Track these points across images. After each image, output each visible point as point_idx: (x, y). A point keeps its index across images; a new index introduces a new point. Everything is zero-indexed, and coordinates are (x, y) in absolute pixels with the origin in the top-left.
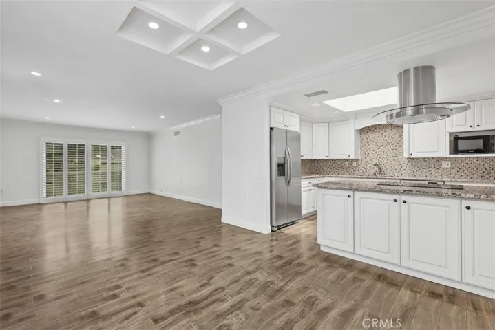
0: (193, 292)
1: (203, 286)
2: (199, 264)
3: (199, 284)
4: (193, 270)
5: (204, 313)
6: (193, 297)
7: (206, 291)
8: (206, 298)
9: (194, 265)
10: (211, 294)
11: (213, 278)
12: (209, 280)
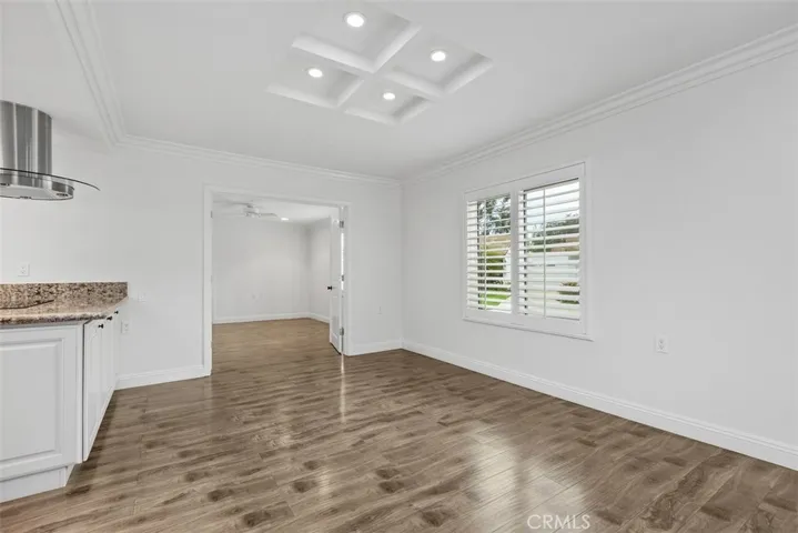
0: (386, 430)
1: (371, 435)
2: (371, 476)
3: (376, 438)
4: (383, 463)
5: (374, 414)
6: (385, 425)
7: (370, 429)
8: (369, 424)
9: (383, 473)
10: (363, 426)
11: (354, 445)
12: (361, 442)
